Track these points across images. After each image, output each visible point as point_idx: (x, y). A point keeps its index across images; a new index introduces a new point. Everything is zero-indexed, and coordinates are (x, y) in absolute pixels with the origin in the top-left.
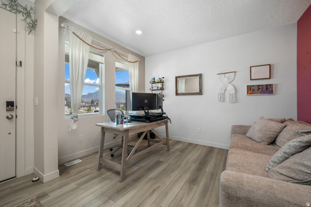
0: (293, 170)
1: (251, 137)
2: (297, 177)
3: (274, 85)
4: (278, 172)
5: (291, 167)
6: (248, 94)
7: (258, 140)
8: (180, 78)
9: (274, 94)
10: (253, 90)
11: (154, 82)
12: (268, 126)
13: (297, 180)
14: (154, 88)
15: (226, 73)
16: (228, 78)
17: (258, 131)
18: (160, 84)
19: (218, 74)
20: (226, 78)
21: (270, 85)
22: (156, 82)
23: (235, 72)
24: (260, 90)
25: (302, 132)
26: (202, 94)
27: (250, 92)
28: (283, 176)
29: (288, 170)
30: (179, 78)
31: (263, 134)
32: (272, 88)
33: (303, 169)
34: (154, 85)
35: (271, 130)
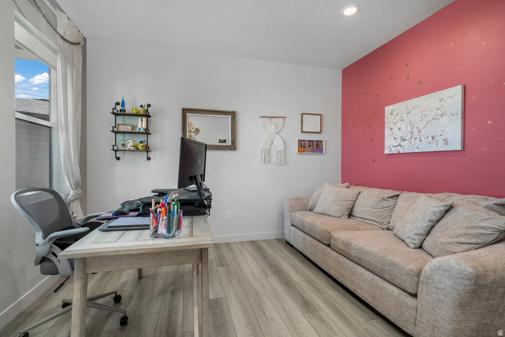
0: (472, 235)
1: (324, 213)
2: (480, 241)
3: (324, 142)
4: (456, 242)
5: (468, 232)
6: (299, 152)
7: (338, 214)
8: (192, 113)
9: (324, 153)
10: (304, 146)
11: (123, 113)
12: (342, 194)
13: (479, 244)
14: (122, 128)
15: (273, 117)
16: (275, 125)
17: (332, 202)
18: (140, 120)
19: (261, 117)
20: (273, 126)
21: (321, 141)
22: (127, 112)
23: (284, 117)
24: (311, 147)
25: (388, 197)
26: (235, 149)
27: (301, 149)
28: (464, 245)
29: (466, 236)
30: (189, 113)
31: (341, 206)
32: (322, 145)
33: (483, 231)
34: (120, 120)
35: (347, 199)
